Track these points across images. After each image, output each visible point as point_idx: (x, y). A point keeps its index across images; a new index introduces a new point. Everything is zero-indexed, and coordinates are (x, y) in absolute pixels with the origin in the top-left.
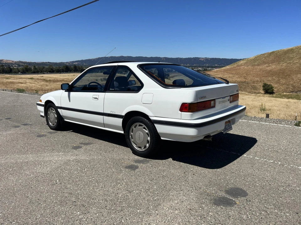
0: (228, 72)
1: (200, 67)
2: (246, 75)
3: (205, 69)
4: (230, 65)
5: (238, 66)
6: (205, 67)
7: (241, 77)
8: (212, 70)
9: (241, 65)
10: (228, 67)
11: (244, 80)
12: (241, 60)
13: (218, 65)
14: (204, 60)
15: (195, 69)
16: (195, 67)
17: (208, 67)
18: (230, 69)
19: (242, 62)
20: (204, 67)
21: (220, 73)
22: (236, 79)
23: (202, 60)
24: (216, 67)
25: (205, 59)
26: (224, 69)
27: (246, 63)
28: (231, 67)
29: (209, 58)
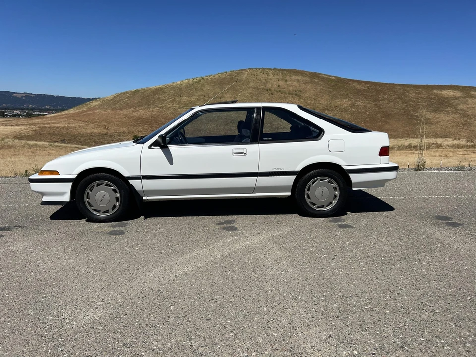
0: (76, 118)
1: (17, 109)
2: (106, 124)
3: (27, 113)
4: (76, 108)
5: (90, 109)
6: (28, 109)
7: (99, 126)
8: (41, 115)
9: (95, 108)
10: (72, 111)
11: (104, 131)
12: (93, 99)
13: (51, 106)
14: (23, 97)
15: (6, 112)
16: (6, 109)
17: (33, 109)
18: (78, 114)
19: (94, 103)
20: (25, 109)
21: (62, 120)
22: (93, 130)
23: (20, 96)
24: (48, 110)
25: (24, 95)
26: (67, 114)
27: (101, 105)
28: (78, 110)
29: (31, 94)
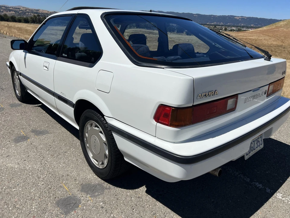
0: (264, 33)
1: (234, 26)
2: (284, 39)
3: (239, 29)
4: (268, 26)
5: (277, 27)
6: (240, 27)
7: (278, 40)
8: (246, 30)
9: (281, 27)
10: (265, 28)
11: (280, 43)
12: (281, 20)
13: (255, 25)
14: (240, 19)
15: (228, 28)
16: (229, 26)
17: (243, 27)
18: (267, 31)
19: (282, 23)
20: (238, 26)
21: (255, 34)
22: (273, 42)
23: (238, 18)
24: (252, 28)
25: (241, 18)
26: (260, 30)
27: (286, 25)
28: (268, 28)
29: (245, 17)
